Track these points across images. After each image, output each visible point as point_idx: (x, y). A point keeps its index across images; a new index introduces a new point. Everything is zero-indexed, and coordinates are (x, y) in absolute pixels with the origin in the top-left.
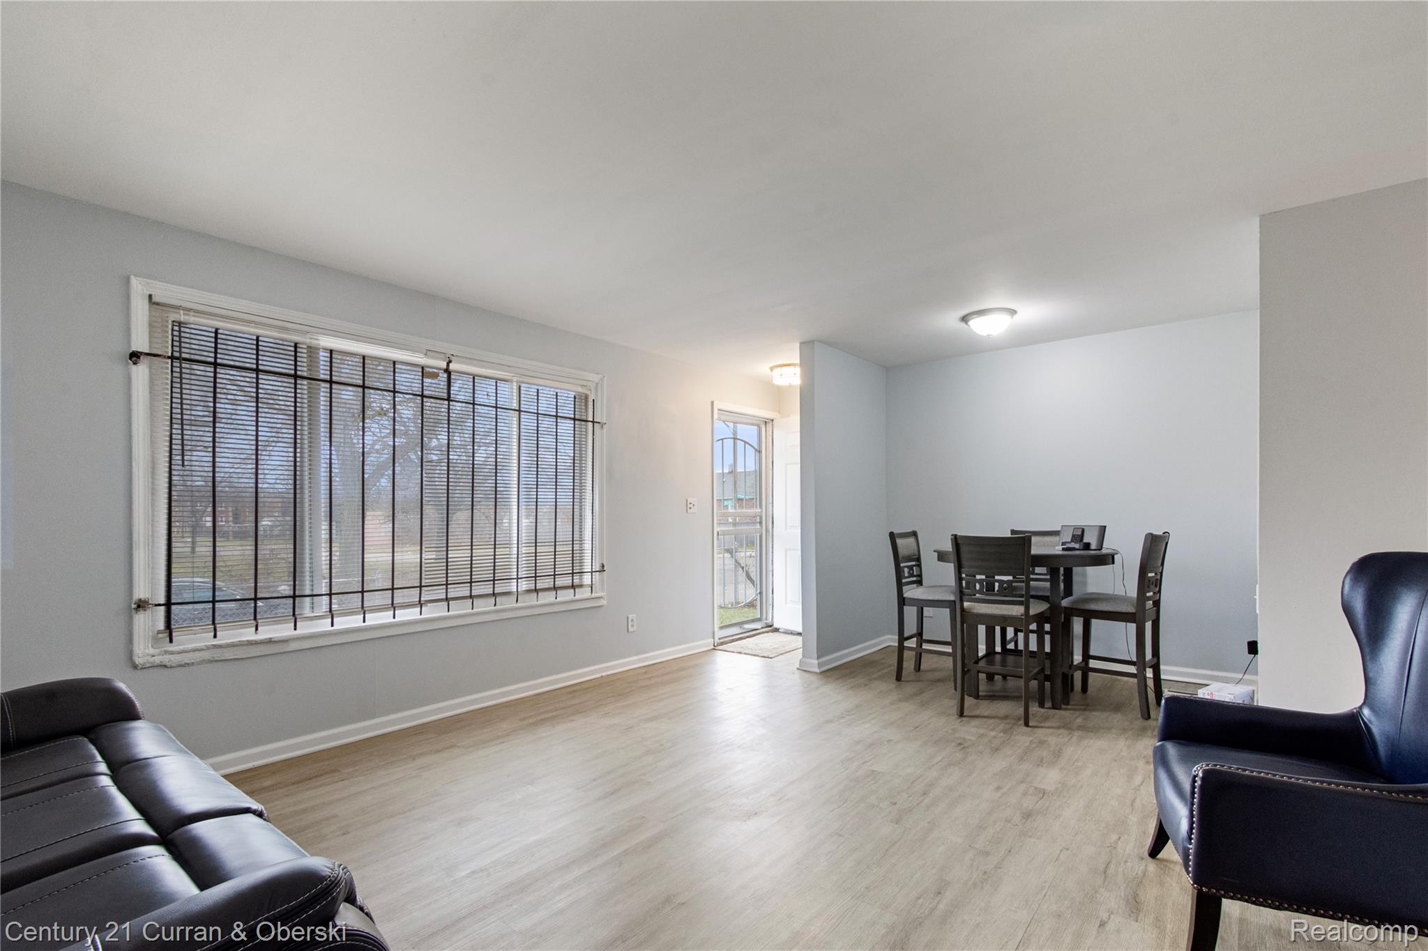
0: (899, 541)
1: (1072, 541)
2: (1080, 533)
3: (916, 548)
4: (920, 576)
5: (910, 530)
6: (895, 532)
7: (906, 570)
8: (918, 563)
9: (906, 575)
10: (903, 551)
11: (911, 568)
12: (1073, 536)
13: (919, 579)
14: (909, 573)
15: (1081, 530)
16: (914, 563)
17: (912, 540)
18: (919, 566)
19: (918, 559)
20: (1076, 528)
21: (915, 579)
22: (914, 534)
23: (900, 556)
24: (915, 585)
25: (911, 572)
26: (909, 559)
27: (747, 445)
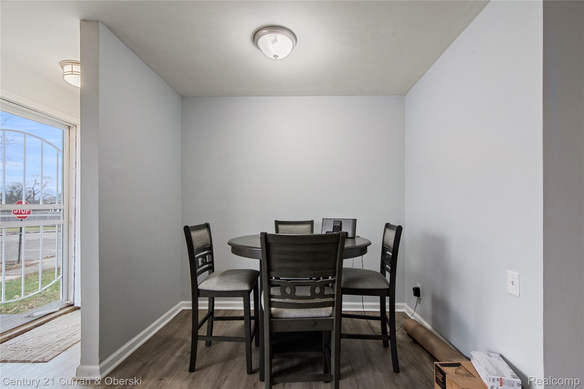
0: (194, 234)
1: (334, 231)
2: (339, 225)
3: (208, 238)
4: (212, 262)
5: (204, 223)
6: (189, 225)
7: (200, 260)
8: (210, 251)
9: (200, 264)
10: (197, 244)
11: (204, 257)
12: (334, 227)
13: (211, 265)
14: (202, 261)
15: (340, 222)
16: (206, 252)
17: (205, 231)
18: (211, 254)
19: (211, 248)
20: (335, 221)
21: (207, 266)
22: (207, 226)
23: (195, 248)
24: (207, 272)
25: (204, 260)
26: (203, 249)
27: (44, 142)
